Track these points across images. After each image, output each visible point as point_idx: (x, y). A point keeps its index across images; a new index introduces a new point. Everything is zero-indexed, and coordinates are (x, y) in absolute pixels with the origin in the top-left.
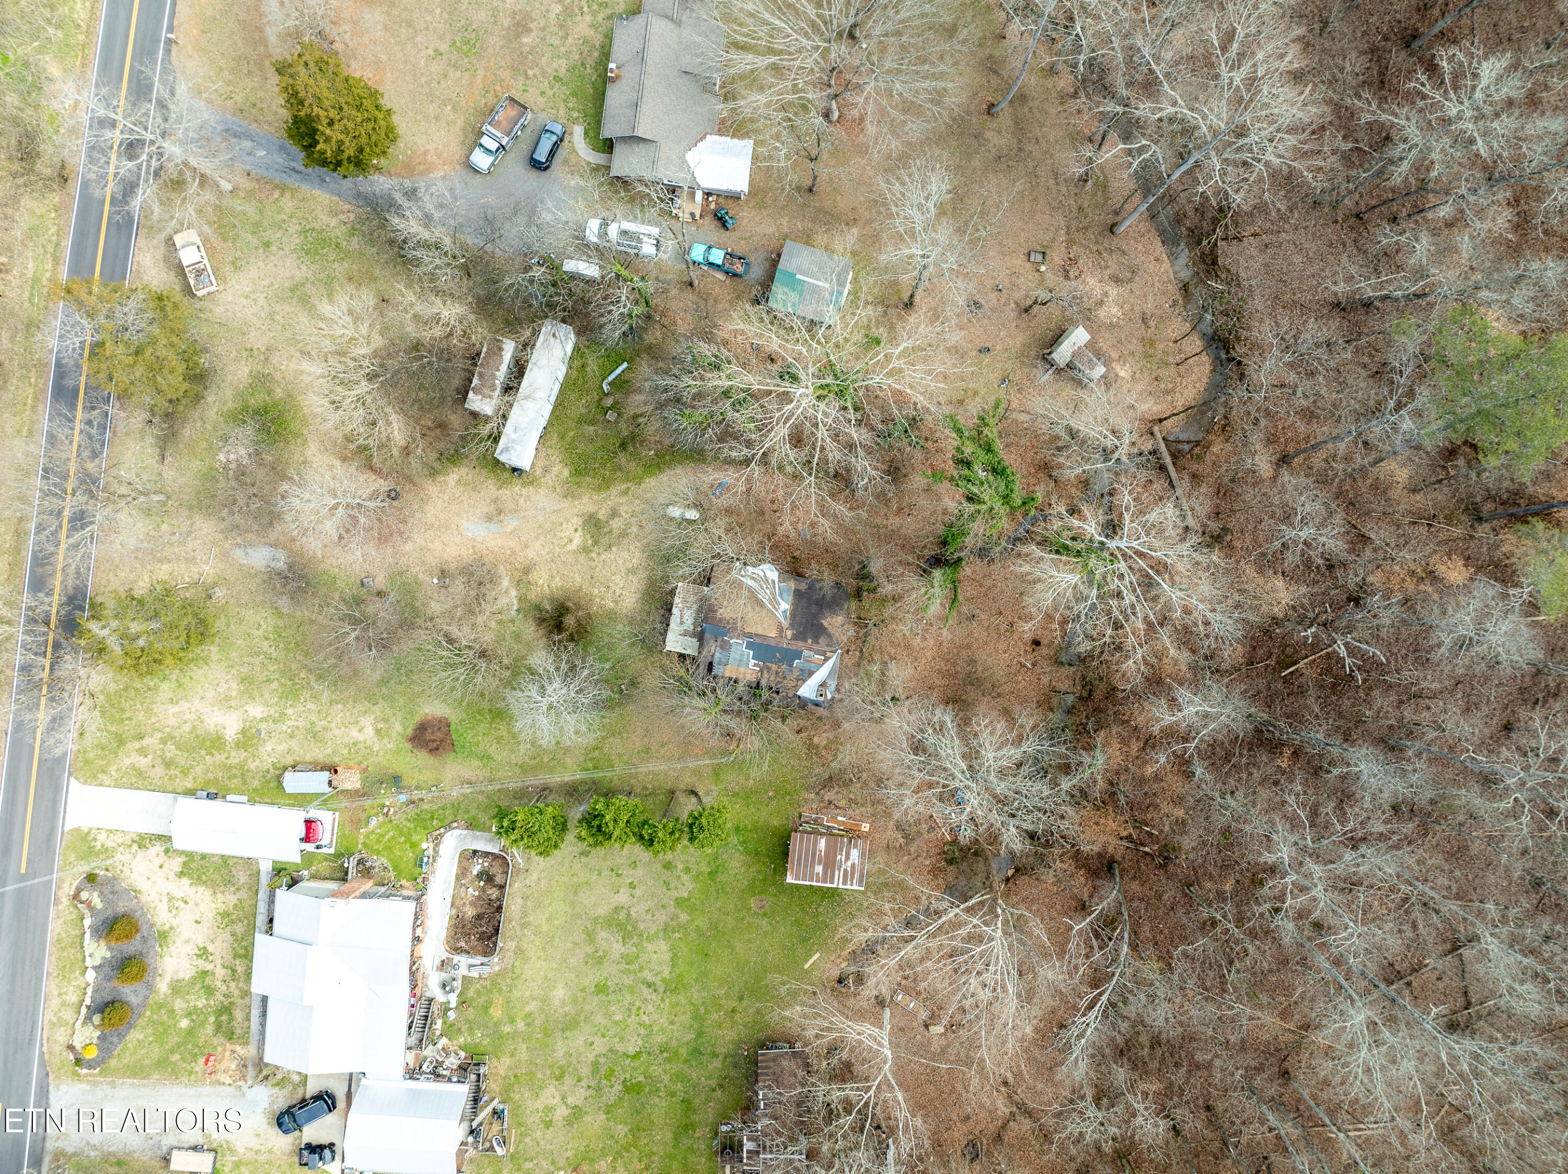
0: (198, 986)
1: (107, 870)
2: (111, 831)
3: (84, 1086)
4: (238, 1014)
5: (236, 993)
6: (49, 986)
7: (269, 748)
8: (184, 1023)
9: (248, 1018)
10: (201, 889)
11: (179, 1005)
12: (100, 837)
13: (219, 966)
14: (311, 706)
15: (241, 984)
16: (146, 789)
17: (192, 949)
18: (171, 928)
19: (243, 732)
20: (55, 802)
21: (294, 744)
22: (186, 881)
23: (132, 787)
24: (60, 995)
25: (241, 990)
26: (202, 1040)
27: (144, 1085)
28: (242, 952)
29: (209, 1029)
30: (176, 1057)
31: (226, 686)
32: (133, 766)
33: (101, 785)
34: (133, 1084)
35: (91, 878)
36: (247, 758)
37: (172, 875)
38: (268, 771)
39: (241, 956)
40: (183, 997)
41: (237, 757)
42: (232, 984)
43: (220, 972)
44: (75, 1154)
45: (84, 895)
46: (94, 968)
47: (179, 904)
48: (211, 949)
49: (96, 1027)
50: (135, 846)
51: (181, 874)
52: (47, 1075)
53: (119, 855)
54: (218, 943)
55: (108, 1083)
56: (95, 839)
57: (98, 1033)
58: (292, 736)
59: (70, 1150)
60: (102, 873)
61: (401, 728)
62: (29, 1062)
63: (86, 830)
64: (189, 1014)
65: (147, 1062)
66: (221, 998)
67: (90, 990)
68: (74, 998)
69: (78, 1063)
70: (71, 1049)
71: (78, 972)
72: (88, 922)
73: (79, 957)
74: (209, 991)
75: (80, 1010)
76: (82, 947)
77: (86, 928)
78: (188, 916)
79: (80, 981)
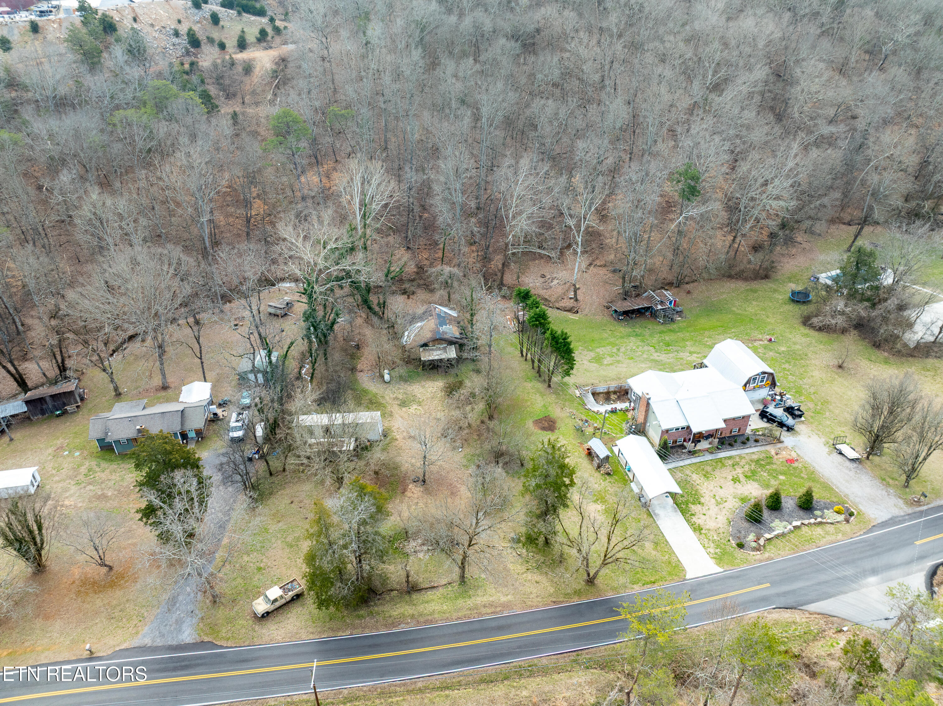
0: (756, 478)
1: (729, 541)
2: (704, 547)
3: (861, 507)
4: (755, 457)
6: (823, 544)
7: (596, 486)
8: (782, 477)
9: (753, 453)
10: (701, 491)
11: (774, 483)
12: (712, 551)
13: (737, 472)
15: (737, 460)
16: (664, 536)
17: (738, 486)
18: (734, 498)
19: (595, 501)
20: (709, 582)
21: (587, 475)
22: (703, 500)
23: (667, 545)
24: (823, 537)
25: (740, 459)
26: (783, 468)
27: (832, 483)
28: (720, 464)
29: (774, 467)
30: (803, 476)
31: (572, 518)
32: (655, 550)
33: (679, 561)
34: (838, 488)
35: (741, 546)
36: (609, 494)
37: (705, 508)
38: (610, 482)
39: (722, 464)
40: (769, 482)
41: (612, 499)
42: (741, 464)
43: (739, 470)
44: (900, 497)
45: (754, 544)
46: (791, 524)
47: (717, 498)
48: (731, 478)
49: (822, 512)
50: (703, 531)
52: (874, 526)
53: (715, 538)
54: (724, 475)
55: (848, 498)
57: (825, 511)
58: (583, 477)
59: (900, 501)
60: (732, 542)
62: (877, 538)
63: (714, 560)
64: (775, 477)
65: (818, 486)
66: (753, 466)
67: (806, 522)
68: (819, 530)
69: (851, 514)
70: (847, 521)
71: (797, 532)
72: (768, 536)
73: (792, 535)
74: (754, 473)
75: (820, 523)
76: (783, 535)
77: (772, 536)
78: (721, 493)
79: (804, 529)
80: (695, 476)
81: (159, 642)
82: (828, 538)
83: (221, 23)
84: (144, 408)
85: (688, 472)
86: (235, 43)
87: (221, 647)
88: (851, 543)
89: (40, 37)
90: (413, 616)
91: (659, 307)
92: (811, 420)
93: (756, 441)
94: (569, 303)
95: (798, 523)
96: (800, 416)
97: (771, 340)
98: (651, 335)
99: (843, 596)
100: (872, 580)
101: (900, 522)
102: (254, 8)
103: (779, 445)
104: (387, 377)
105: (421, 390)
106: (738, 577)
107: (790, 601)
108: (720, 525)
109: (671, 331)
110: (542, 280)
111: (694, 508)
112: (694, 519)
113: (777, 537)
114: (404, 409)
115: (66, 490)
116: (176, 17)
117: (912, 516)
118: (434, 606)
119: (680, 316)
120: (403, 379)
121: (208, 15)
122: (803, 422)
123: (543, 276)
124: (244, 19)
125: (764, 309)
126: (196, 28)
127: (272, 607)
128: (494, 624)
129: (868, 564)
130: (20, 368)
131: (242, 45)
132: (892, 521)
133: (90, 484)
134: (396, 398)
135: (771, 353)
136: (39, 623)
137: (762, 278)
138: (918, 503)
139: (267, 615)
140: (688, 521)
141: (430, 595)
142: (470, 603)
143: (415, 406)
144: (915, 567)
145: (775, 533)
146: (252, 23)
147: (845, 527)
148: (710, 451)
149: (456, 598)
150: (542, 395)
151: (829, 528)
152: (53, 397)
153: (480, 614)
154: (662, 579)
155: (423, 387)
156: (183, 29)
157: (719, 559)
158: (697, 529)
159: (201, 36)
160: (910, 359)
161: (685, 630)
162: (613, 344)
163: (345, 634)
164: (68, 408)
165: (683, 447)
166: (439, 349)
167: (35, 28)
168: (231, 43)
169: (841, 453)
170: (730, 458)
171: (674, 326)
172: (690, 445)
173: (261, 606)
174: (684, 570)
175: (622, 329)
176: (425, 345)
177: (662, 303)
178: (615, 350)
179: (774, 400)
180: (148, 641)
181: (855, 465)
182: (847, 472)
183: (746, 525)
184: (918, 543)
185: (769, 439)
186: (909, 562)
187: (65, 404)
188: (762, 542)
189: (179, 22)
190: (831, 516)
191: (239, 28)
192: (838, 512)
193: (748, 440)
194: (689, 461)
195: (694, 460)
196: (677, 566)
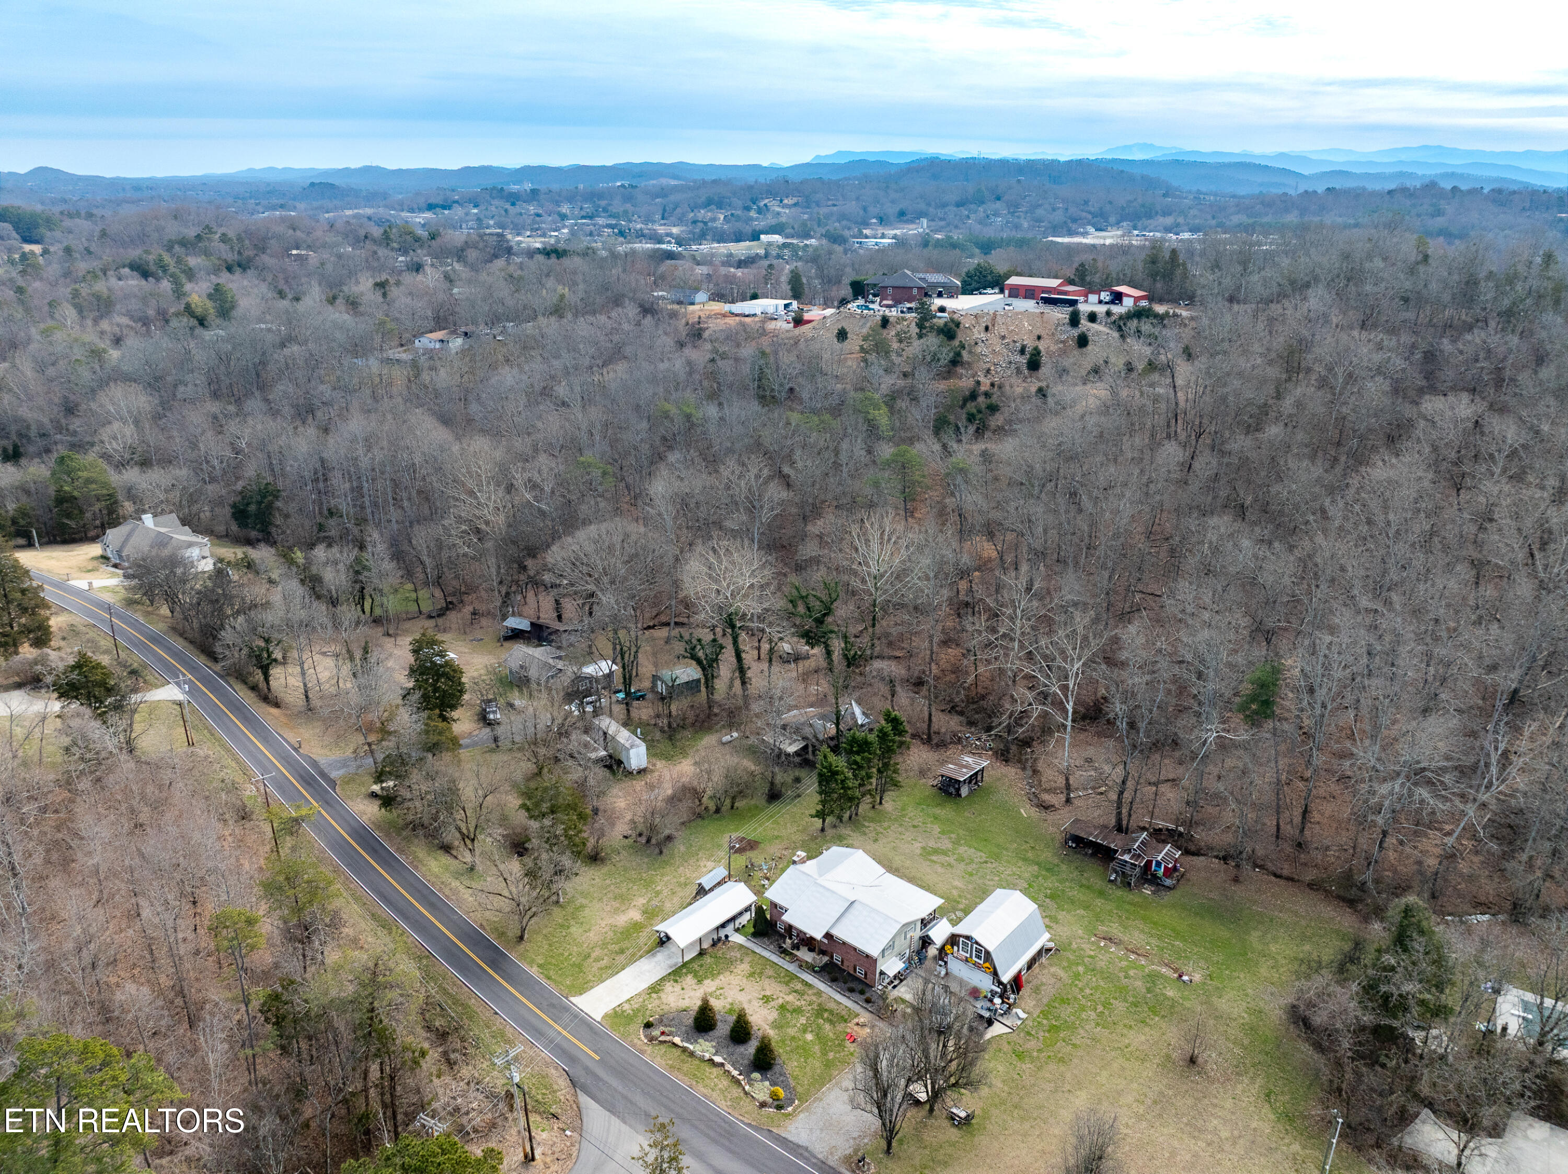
0: (788, 1015)
1: (652, 1016)
3: (803, 1115)
4: (832, 1005)
5: (814, 998)
6: (700, 1091)
8: (809, 1037)
9: (839, 1003)
10: (721, 977)
11: (791, 1032)
12: (626, 1007)
13: (784, 996)
14: (667, 879)
15: (810, 992)
17: (756, 1004)
18: (731, 1004)
19: (644, 912)
21: (679, 894)
22: (706, 982)
23: (612, 975)
25: (814, 994)
26: (831, 1035)
27: (838, 1083)
28: (786, 979)
29: (827, 1026)
30: (831, 1055)
32: (600, 969)
33: (593, 988)
34: (830, 1089)
35: (649, 1026)
37: (695, 987)
39: (789, 982)
40: (789, 1027)
42: (806, 997)
43: (791, 998)
45: (657, 1034)
46: (714, 1055)
47: (718, 993)
48: (768, 993)
49: (762, 1081)
50: (654, 995)
51: (700, 982)
54: (767, 986)
55: (814, 1101)
56: (623, 1012)
57: (767, 1083)
58: (674, 893)
59: (849, 1151)
60: (652, 1019)
61: (724, 853)
63: (612, 1012)
64: (805, 1031)
65: (818, 1071)
66: (810, 1008)
67: (728, 1067)
68: (725, 1082)
69: (781, 1108)
70: (763, 1106)
71: (707, 1068)
72: (677, 1040)
73: (697, 1062)
74: (797, 1011)
75: (738, 1082)
76: (692, 1054)
77: (680, 1044)
79: (715, 1071)
80: (744, 966)
81: (325, 767)
82: (716, 1095)
85: (748, 959)
87: (334, 790)
91: (1126, 858)
93: (868, 1001)
95: (720, 1060)
97: (1182, 976)
99: (618, 1121)
103: (883, 1025)
104: (727, 738)
106: (595, 1033)
107: (582, 1078)
108: (673, 1005)
111: (689, 978)
112: (669, 984)
113: (685, 1050)
116: (1038, 332)
117: (821, 1164)
119: (1154, 891)
121: (1077, 335)
124: (1123, 346)
126: (1049, 348)
127: (379, 792)
128: (433, 899)
131: (1092, 377)
136: (317, 725)
139: (374, 795)
140: (662, 979)
141: (446, 859)
142: (451, 881)
145: (686, 1045)
147: (751, 1107)
148: (802, 965)
151: (735, 1092)
152: (548, 628)
153: (440, 890)
154: (559, 984)
156: (1033, 347)
157: (616, 1015)
158: (654, 989)
159: (1048, 359)
161: (496, 1013)
162: (995, 855)
163: (379, 836)
168: (1078, 371)
170: (807, 985)
171: (1122, 894)
172: (789, 943)
173: (376, 786)
174: (581, 994)
175: (1048, 855)
178: (980, 860)
179: (990, 1000)
180: (321, 762)
183: (686, 1021)
188: (662, 1038)
190: (761, 1089)
191: (1107, 356)
192: (773, 1094)
193: (862, 992)
194: (766, 954)
195: (774, 958)
196: (582, 989)
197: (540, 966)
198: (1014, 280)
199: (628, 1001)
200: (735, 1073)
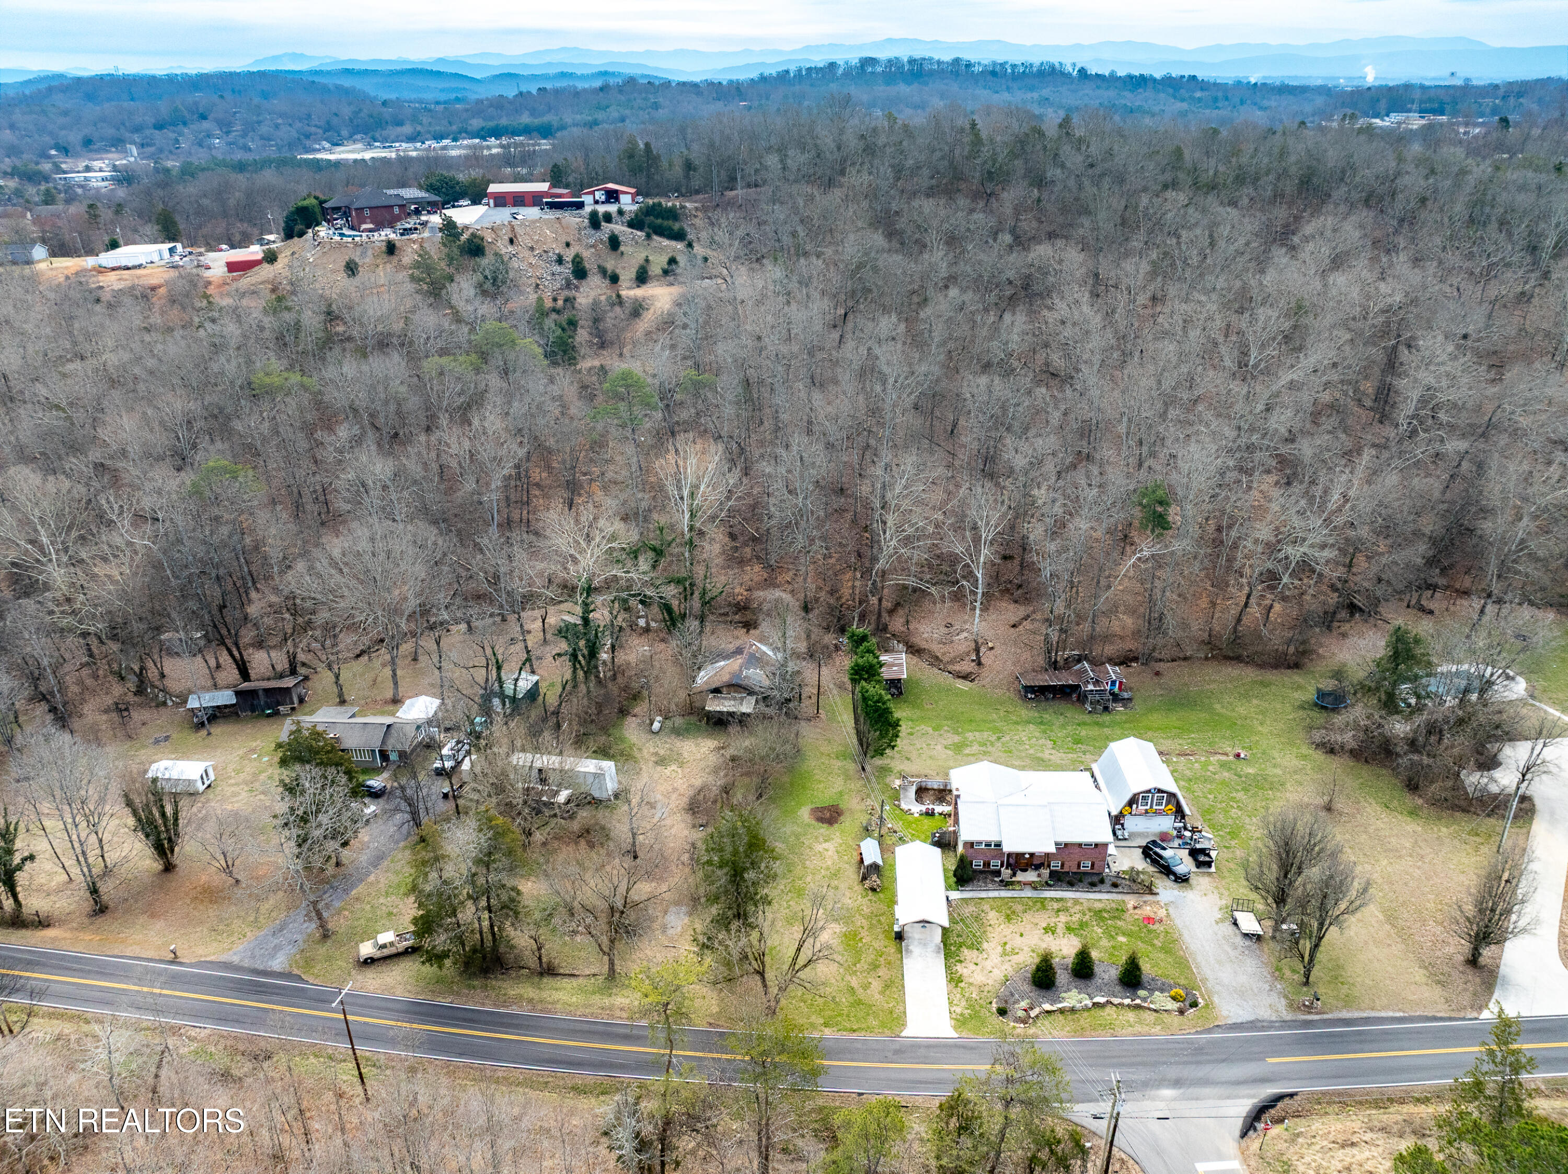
0: (1082, 932)
1: (991, 1003)
3: (1216, 999)
4: (1098, 906)
5: (1079, 907)
6: (1126, 1034)
7: (850, 901)
8: (1122, 939)
9: (1100, 900)
11: (1105, 943)
12: (959, 1010)
13: (1058, 920)
14: (809, 879)
15: (1069, 904)
16: (903, 979)
17: (1048, 939)
18: (1033, 951)
19: (836, 920)
20: (928, 1047)
21: (842, 886)
22: (985, 946)
23: (902, 991)
24: (1131, 1026)
25: (1074, 904)
26: (1131, 928)
27: (1194, 960)
28: (1039, 905)
29: (1119, 923)
30: (1157, 943)
32: (882, 993)
33: (905, 1012)
34: (1198, 968)
35: (1002, 1012)
36: (860, 914)
37: (981, 956)
38: (871, 901)
39: (1043, 906)
40: (1098, 941)
41: (860, 921)
42: (1072, 910)
43: (1063, 918)
44: (1286, 997)
45: (1021, 1014)
46: (1091, 999)
47: (1008, 947)
48: (1045, 926)
49: (1150, 994)
50: (962, 985)
51: (979, 950)
52: (1218, 1026)
53: (974, 996)
54: (1035, 920)
55: (1204, 984)
56: (962, 1015)
57: (1156, 993)
58: (836, 888)
59: (1283, 1002)
60: (994, 1005)
61: (823, 829)
62: (1214, 1042)
63: (953, 1022)
64: (1112, 937)
65: (1169, 960)
66: (1088, 917)
67: (1116, 1001)
68: (1131, 1016)
69: (1194, 1004)
70: (1181, 1012)
71: (1098, 1012)
72: (1047, 1007)
73: (1086, 1014)
74: (1083, 925)
75: (1138, 1007)
76: (1073, 1010)
77: (1054, 1009)
78: (1018, 941)
79: (1109, 1010)
80: (992, 915)
81: (246, 963)
82: (1138, 1028)
83: (622, 248)
84: (353, 716)
85: (986, 907)
86: (634, 275)
87: (307, 982)
88: (1167, 1042)
89: (395, 259)
90: (530, 1001)
91: (1091, 687)
92: (1226, 874)
93: (1115, 885)
94: (967, 666)
95: (1101, 1000)
96: (1208, 864)
97: (1238, 755)
98: (1063, 726)
100: (1167, 1093)
101: (1263, 1028)
102: (671, 229)
103: (1149, 898)
104: (656, 726)
105: (693, 748)
106: (972, 1048)
108: (990, 982)
109: (1097, 724)
110: (946, 630)
111: (966, 953)
112: (959, 967)
113: (1062, 1011)
114: (659, 768)
115: (235, 795)
116: (564, 239)
117: (1285, 1024)
118: (561, 996)
119: (1124, 706)
120: (677, 732)
121: (605, 238)
122: (1210, 874)
123: (949, 626)
124: (653, 244)
125: (1263, 713)
126: (586, 254)
127: (378, 954)
129: (1173, 1072)
130: (245, 654)
131: (642, 278)
132: (1252, 1025)
133: (263, 793)
134: (656, 754)
135: (1226, 774)
136: (143, 919)
137: (1289, 667)
138: (1309, 1009)
139: (369, 962)
140: (948, 967)
141: (565, 983)
142: (607, 1001)
143: (674, 767)
144: (1244, 1090)
145: (1060, 1006)
146: (662, 249)
147: (1176, 1019)
148: (1034, 886)
149: (594, 993)
150: (848, 778)
151: (1148, 1016)
152: (267, 691)
154: (869, 1029)
155: (697, 745)
156: (569, 255)
157: (960, 1022)
158: (954, 980)
159: (590, 264)
160: (1458, 814)
161: (860, 1094)
162: (995, 730)
163: (445, 1001)
164: (281, 708)
165: (998, 873)
166: (735, 699)
167: (391, 248)
168: (627, 275)
169: (1235, 923)
170: (1058, 900)
171: (1106, 718)
172: (1006, 873)
173: (367, 949)
174: (904, 1025)
175: (1025, 712)
176: (717, 691)
177: (1097, 682)
178: (993, 738)
179: (1180, 837)
180: (236, 959)
181: (1248, 943)
182: (1229, 950)
183: (1027, 987)
184: (1270, 1060)
185: (1135, 887)
186: (1238, 1083)
187: (279, 704)
188: (1033, 1014)
189: (568, 245)
190: (1161, 1000)
191: (643, 255)
192: (1174, 998)
193: (1102, 881)
194: (995, 894)
195: (1004, 894)
196: (898, 1019)
197: (826, 1025)
198: (493, 188)
199: (951, 1003)
200: (1127, 1001)
